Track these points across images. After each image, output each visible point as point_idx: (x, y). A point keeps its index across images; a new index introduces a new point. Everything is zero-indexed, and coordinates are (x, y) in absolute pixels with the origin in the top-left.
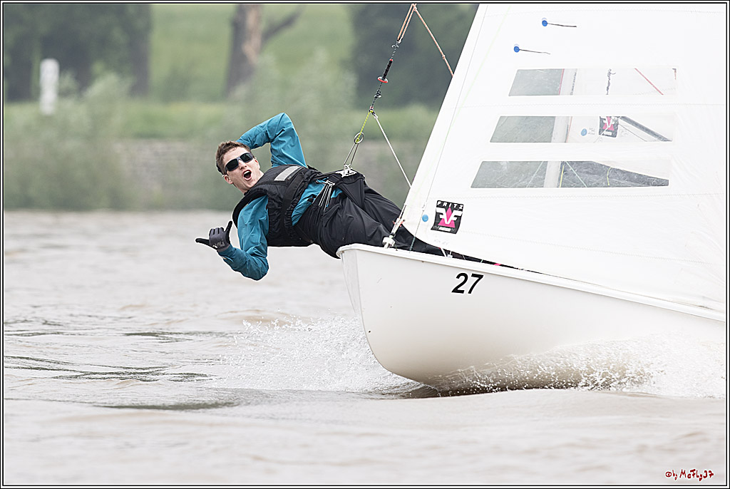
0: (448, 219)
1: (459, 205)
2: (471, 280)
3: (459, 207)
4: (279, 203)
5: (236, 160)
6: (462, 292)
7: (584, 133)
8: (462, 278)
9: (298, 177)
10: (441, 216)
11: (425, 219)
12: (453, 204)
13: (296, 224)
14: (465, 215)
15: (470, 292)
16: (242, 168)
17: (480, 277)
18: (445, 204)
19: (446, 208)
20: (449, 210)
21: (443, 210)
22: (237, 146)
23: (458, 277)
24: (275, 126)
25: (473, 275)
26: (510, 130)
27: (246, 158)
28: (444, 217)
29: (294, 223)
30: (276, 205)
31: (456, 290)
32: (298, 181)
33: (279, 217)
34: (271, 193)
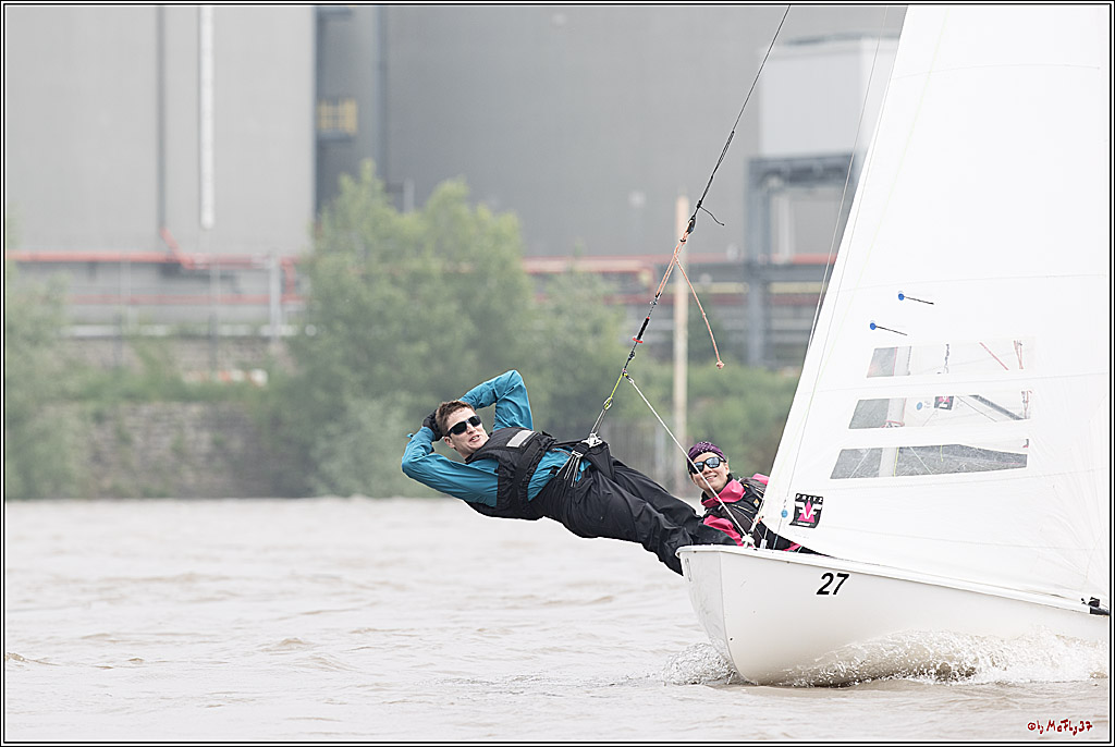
0: (807, 513)
1: (818, 498)
2: (837, 580)
3: (819, 500)
4: (512, 471)
5: (464, 423)
6: (827, 593)
7: (919, 406)
8: (828, 578)
9: (534, 444)
10: (800, 511)
11: (784, 514)
12: (812, 497)
13: (533, 499)
14: (826, 508)
15: (835, 593)
16: (471, 433)
17: (846, 576)
18: (804, 498)
19: (805, 502)
20: (809, 504)
21: (801, 504)
22: (464, 406)
23: (823, 578)
24: (504, 384)
25: (839, 575)
26: (870, 415)
27: (474, 421)
28: (803, 511)
29: (531, 497)
30: (509, 473)
31: (821, 592)
32: (534, 449)
33: (510, 487)
34: (503, 459)
